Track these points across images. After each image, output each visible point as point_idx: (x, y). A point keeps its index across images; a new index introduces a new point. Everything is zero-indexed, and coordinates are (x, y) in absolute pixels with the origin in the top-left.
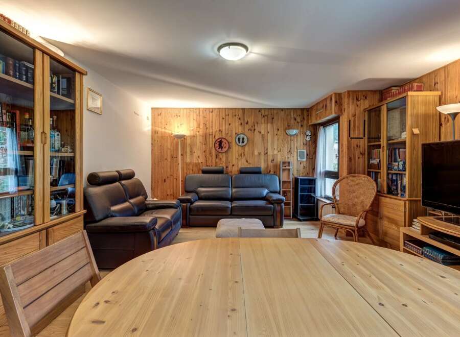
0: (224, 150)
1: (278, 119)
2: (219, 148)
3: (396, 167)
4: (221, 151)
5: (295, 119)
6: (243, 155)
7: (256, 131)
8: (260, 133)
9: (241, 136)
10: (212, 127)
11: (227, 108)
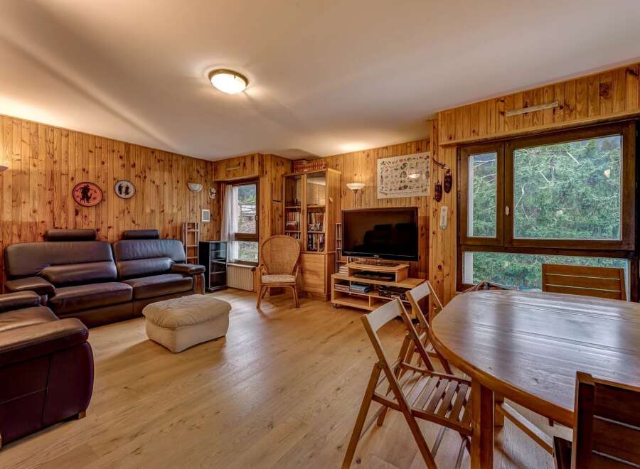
0: (92, 202)
1: (178, 168)
2: (83, 199)
3: (313, 228)
4: (86, 204)
5: (198, 172)
6: (126, 212)
7: (148, 181)
8: (154, 182)
9: (124, 184)
10: (67, 162)
11: (98, 137)
